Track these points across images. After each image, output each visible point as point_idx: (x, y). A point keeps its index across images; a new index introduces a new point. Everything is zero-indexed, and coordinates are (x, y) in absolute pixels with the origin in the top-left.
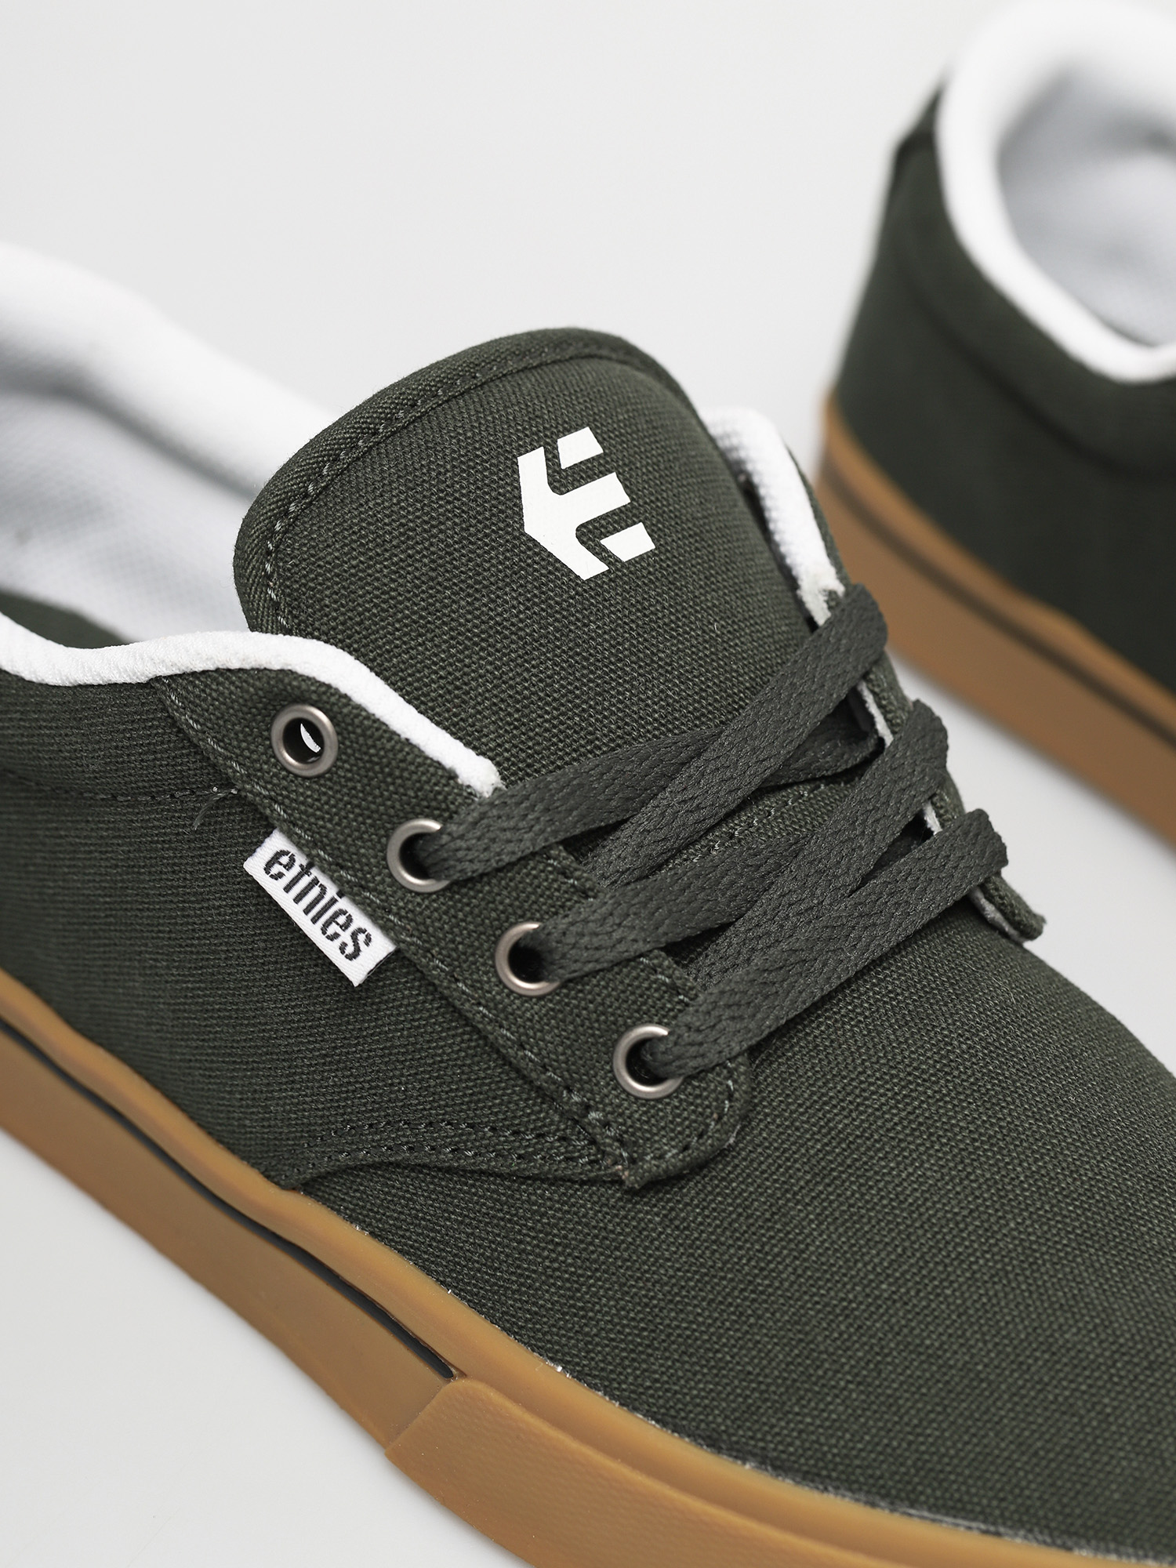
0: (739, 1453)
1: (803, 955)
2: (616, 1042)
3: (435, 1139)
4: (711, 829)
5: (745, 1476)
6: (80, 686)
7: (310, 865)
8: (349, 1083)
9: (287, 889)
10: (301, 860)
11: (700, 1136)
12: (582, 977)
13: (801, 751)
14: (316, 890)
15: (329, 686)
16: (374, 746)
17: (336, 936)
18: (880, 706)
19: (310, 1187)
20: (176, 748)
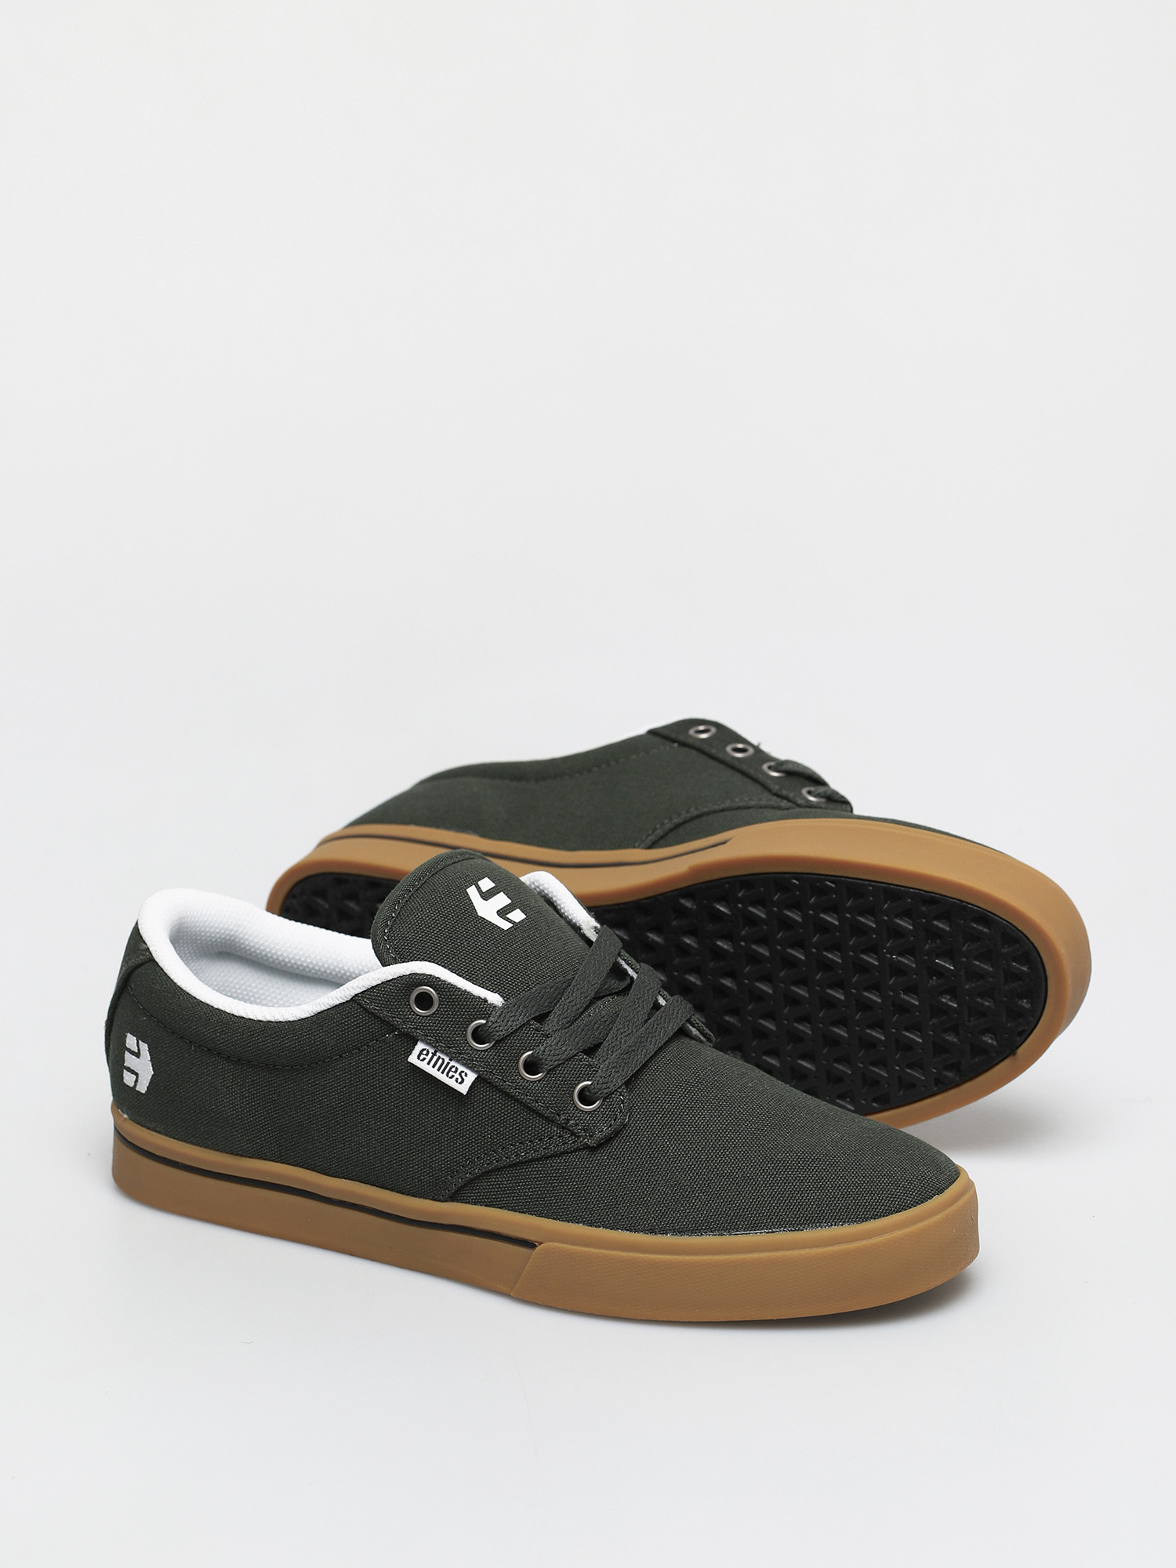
0: (664, 1231)
1: (634, 1048)
2: (573, 1091)
3: (507, 1153)
4: (582, 1013)
5: (669, 1239)
6: (319, 1013)
7: (436, 1052)
8: (466, 1142)
9: (429, 1063)
10: (432, 1051)
11: (615, 1120)
12: (554, 1068)
13: (604, 983)
14: (441, 1061)
15: (431, 975)
16: (454, 995)
17: (452, 1077)
18: (628, 964)
19: (453, 1198)
20: (369, 1022)
